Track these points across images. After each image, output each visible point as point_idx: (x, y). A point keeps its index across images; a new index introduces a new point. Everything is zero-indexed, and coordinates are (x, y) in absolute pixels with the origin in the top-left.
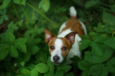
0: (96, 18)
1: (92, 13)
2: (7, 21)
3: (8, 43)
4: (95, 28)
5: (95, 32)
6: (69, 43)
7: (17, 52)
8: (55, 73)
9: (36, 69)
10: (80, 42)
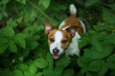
0: (95, 18)
1: (91, 13)
2: (6, 18)
3: (8, 38)
4: (94, 26)
5: (95, 30)
6: (69, 35)
7: (16, 47)
8: (54, 69)
9: (35, 64)
10: (80, 39)
